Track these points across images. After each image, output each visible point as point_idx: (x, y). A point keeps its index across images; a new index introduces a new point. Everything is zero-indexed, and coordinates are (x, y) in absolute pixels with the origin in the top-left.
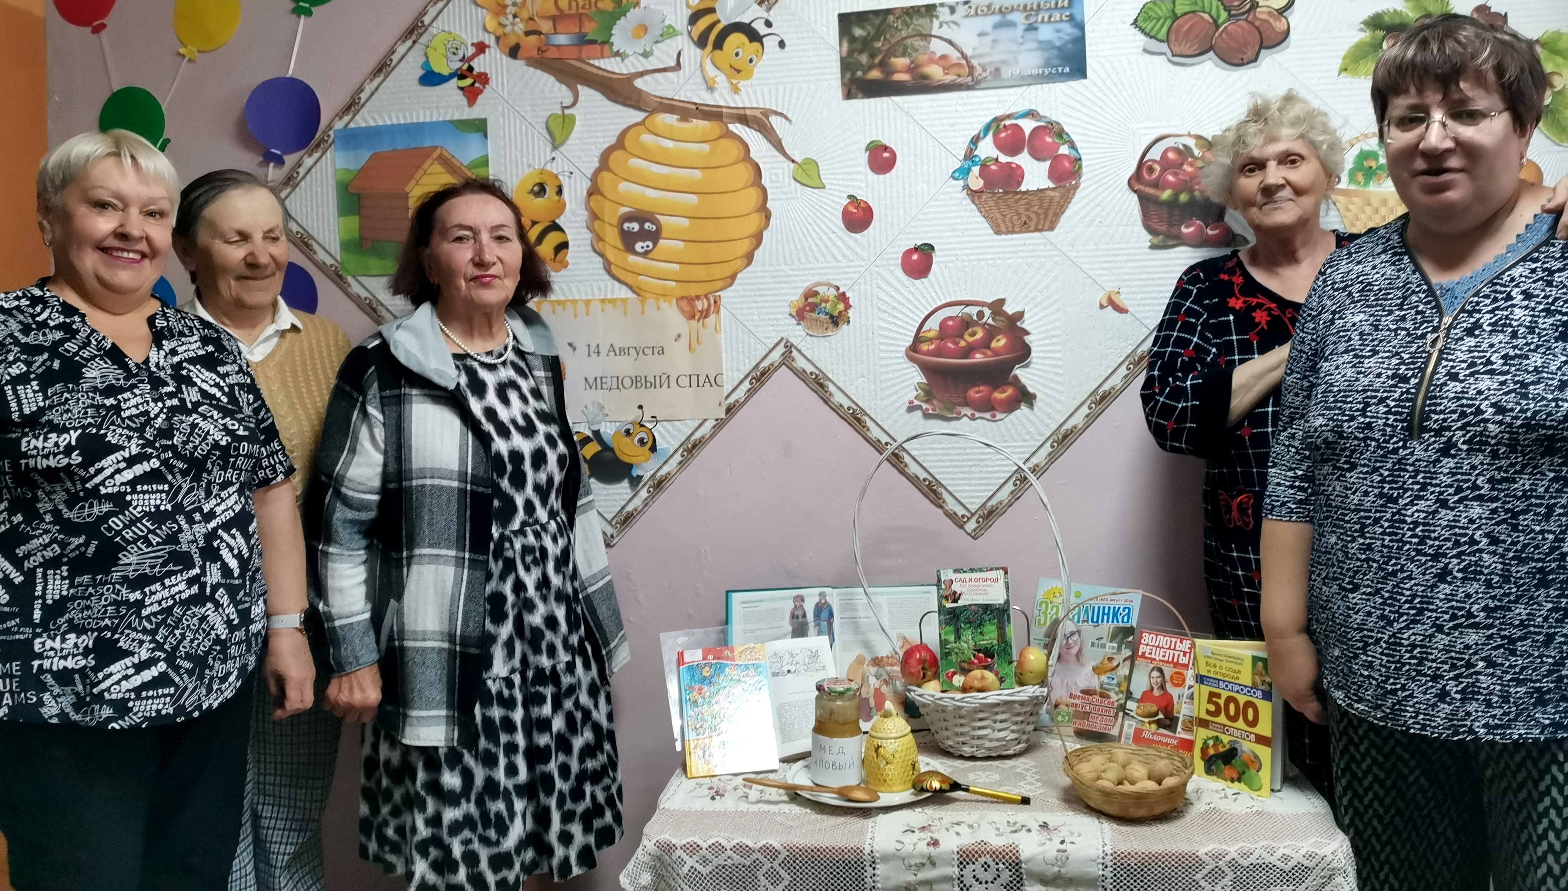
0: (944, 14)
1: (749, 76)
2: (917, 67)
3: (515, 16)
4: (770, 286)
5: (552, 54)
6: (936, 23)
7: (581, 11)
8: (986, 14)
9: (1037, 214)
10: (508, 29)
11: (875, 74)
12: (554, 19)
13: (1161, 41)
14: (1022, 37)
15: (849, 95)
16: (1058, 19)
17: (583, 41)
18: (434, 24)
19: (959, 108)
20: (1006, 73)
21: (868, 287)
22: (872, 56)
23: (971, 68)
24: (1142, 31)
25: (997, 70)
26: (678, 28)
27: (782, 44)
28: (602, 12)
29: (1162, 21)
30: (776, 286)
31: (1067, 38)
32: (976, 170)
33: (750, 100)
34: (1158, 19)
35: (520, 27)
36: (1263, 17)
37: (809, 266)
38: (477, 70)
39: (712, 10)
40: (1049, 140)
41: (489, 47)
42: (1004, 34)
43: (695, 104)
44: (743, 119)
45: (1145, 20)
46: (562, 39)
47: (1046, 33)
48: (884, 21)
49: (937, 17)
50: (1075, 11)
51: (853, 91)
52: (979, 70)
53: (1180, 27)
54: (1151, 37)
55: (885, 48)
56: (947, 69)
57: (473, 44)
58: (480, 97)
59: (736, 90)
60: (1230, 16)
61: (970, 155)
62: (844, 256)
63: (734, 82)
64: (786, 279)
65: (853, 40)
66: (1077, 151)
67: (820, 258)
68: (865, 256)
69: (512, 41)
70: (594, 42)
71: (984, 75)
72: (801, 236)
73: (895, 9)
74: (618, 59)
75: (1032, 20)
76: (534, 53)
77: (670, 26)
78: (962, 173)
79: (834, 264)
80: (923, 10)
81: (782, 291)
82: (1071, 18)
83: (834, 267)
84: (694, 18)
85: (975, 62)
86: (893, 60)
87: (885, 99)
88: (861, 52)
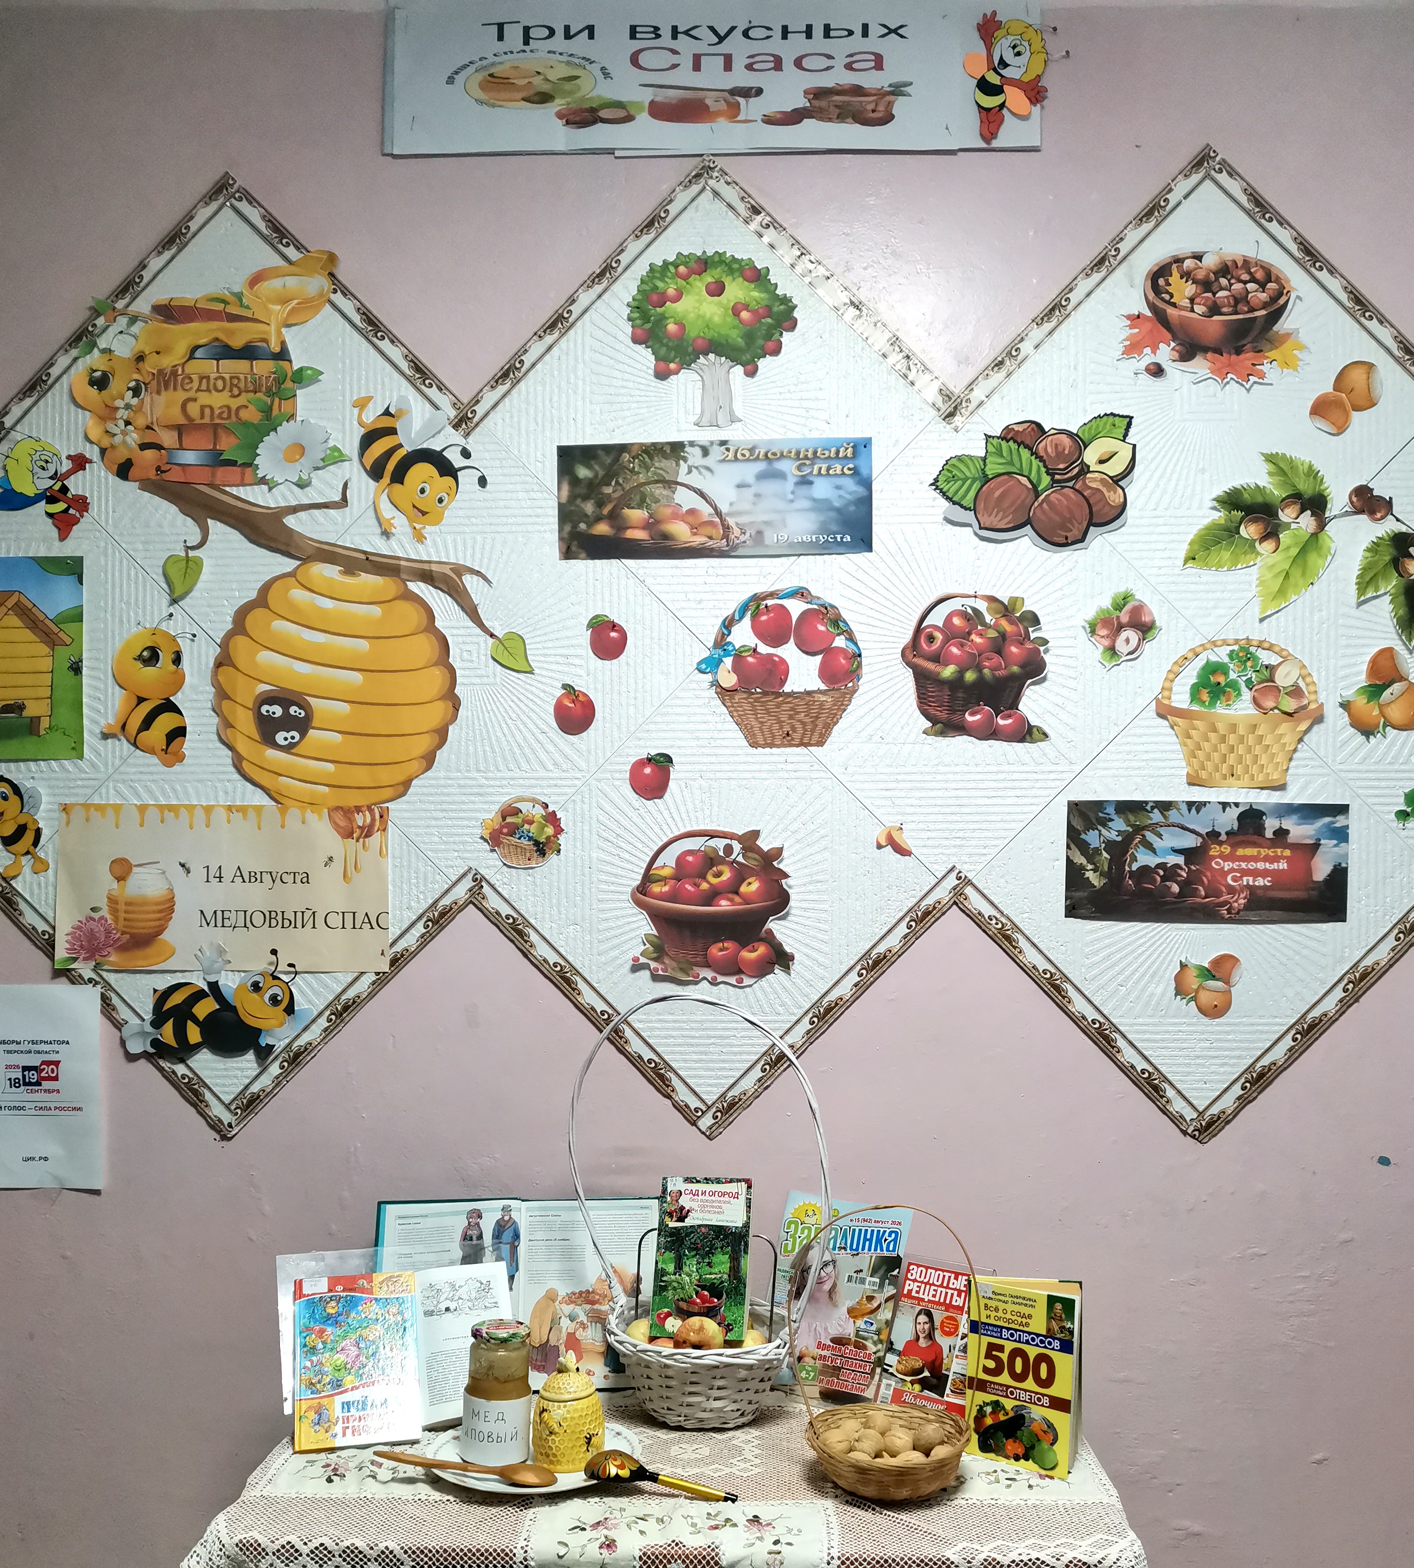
0: (694, 455)
1: (437, 521)
2: (657, 522)
3: (128, 423)
4: (456, 799)
5: (175, 475)
6: (684, 467)
7: (217, 421)
8: (748, 460)
9: (803, 724)
10: (118, 439)
11: (603, 528)
12: (180, 429)
13: (966, 509)
14: (793, 493)
15: (568, 554)
16: (839, 472)
17: (218, 460)
18: (18, 428)
19: (709, 580)
20: (770, 537)
21: (586, 807)
22: (600, 504)
23: (727, 528)
24: (944, 494)
25: (760, 533)
26: (346, 451)
27: (483, 482)
28: (245, 424)
29: (969, 481)
30: (464, 798)
31: (848, 496)
32: (728, 661)
33: (438, 552)
34: (965, 480)
35: (133, 438)
36: (1094, 485)
37: (510, 774)
38: (73, 491)
39: (392, 431)
40: (821, 628)
41: (91, 462)
42: (770, 487)
43: (365, 552)
44: (428, 577)
45: (947, 481)
46: (189, 457)
47: (822, 489)
48: (617, 460)
49: (685, 459)
50: (861, 463)
51: (574, 548)
52: (737, 531)
53: (992, 491)
54: (954, 503)
55: (616, 495)
56: (695, 529)
57: (69, 457)
58: (75, 528)
59: (420, 537)
60: (1054, 481)
61: (721, 643)
62: (555, 764)
63: (418, 526)
64: (476, 790)
65: (575, 482)
66: (856, 644)
67: (525, 766)
68: (583, 765)
69: (122, 455)
70: (233, 463)
71: (742, 538)
72: (499, 734)
73: (632, 444)
74: (265, 488)
75: (807, 471)
76: (152, 474)
77: (335, 449)
78: (709, 665)
79: (542, 773)
80: (668, 449)
81: (471, 806)
82: (856, 472)
83: (542, 779)
84: (369, 439)
85: (731, 521)
86: (626, 511)
87: (614, 562)
88: (585, 498)
